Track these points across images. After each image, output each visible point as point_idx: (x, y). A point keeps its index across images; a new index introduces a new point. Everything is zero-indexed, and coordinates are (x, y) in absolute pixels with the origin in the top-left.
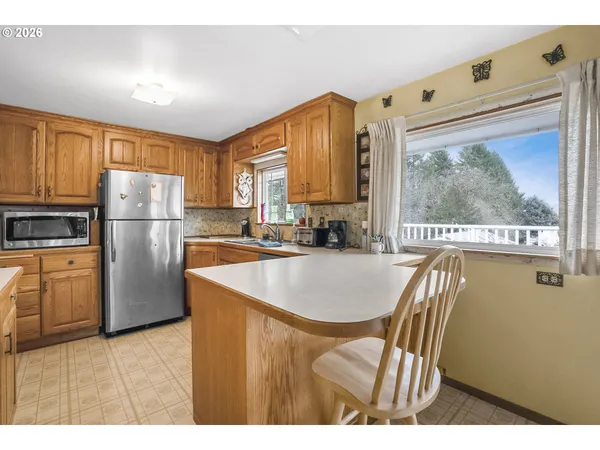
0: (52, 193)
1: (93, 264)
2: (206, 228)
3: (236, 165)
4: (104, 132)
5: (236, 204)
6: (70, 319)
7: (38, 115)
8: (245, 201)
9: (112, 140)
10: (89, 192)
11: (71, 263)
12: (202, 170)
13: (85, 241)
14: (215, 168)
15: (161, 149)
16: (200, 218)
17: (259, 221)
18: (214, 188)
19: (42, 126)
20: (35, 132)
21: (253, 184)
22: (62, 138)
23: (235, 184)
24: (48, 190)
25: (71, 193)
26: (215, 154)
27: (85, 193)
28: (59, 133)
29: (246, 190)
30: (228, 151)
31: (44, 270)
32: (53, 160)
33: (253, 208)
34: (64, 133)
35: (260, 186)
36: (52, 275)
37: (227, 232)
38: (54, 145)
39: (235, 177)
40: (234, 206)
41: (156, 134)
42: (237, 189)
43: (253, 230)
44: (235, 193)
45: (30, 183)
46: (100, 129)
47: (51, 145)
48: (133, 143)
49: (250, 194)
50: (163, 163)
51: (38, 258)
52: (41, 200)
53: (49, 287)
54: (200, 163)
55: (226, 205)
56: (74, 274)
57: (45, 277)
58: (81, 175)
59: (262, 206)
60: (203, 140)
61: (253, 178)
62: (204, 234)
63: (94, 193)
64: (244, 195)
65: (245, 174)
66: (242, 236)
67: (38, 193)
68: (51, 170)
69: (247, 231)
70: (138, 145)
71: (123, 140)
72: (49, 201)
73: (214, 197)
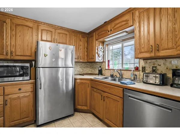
0: (14, 54)
1: (31, 90)
2: (82, 71)
3: (97, 42)
4: (38, 26)
5: (97, 60)
6: (19, 118)
7: (6, 16)
8: (100, 59)
9: (42, 30)
10: (31, 54)
11: (20, 89)
12: (81, 45)
13: (28, 78)
14: (86, 45)
15: (64, 35)
16: (79, 67)
17: (107, 68)
18: (86, 53)
19: (8, 21)
20: (5, 24)
21: (104, 51)
22: (18, 27)
23: (96, 51)
24: (11, 53)
25: (23, 54)
26: (86, 38)
27: (30, 55)
28: (17, 25)
29: (101, 54)
30: (93, 36)
31: (6, 94)
32: (14, 38)
33: (103, 62)
34: (19, 25)
35: (107, 52)
36: (10, 96)
37: (90, 72)
38: (14, 30)
39: (96, 48)
40: (96, 61)
41: (62, 28)
42: (97, 53)
43: (103, 72)
44: (97, 55)
45: (3, 49)
46: (36, 24)
47: (13, 31)
48: (51, 32)
49: (102, 56)
50: (64, 42)
51: (2, 88)
52: (9, 57)
53: (8, 103)
54: (80, 42)
55: (92, 60)
56: (22, 95)
57: (6, 98)
58: (28, 46)
59: (109, 61)
60: (81, 32)
61: (104, 48)
62: (81, 73)
63: (33, 55)
64: (100, 56)
65: (101, 46)
66: (99, 75)
67: (7, 54)
68: (13, 43)
69: (100, 73)
70: (53, 32)
71: (47, 30)
72: (12, 58)
73: (86, 57)
